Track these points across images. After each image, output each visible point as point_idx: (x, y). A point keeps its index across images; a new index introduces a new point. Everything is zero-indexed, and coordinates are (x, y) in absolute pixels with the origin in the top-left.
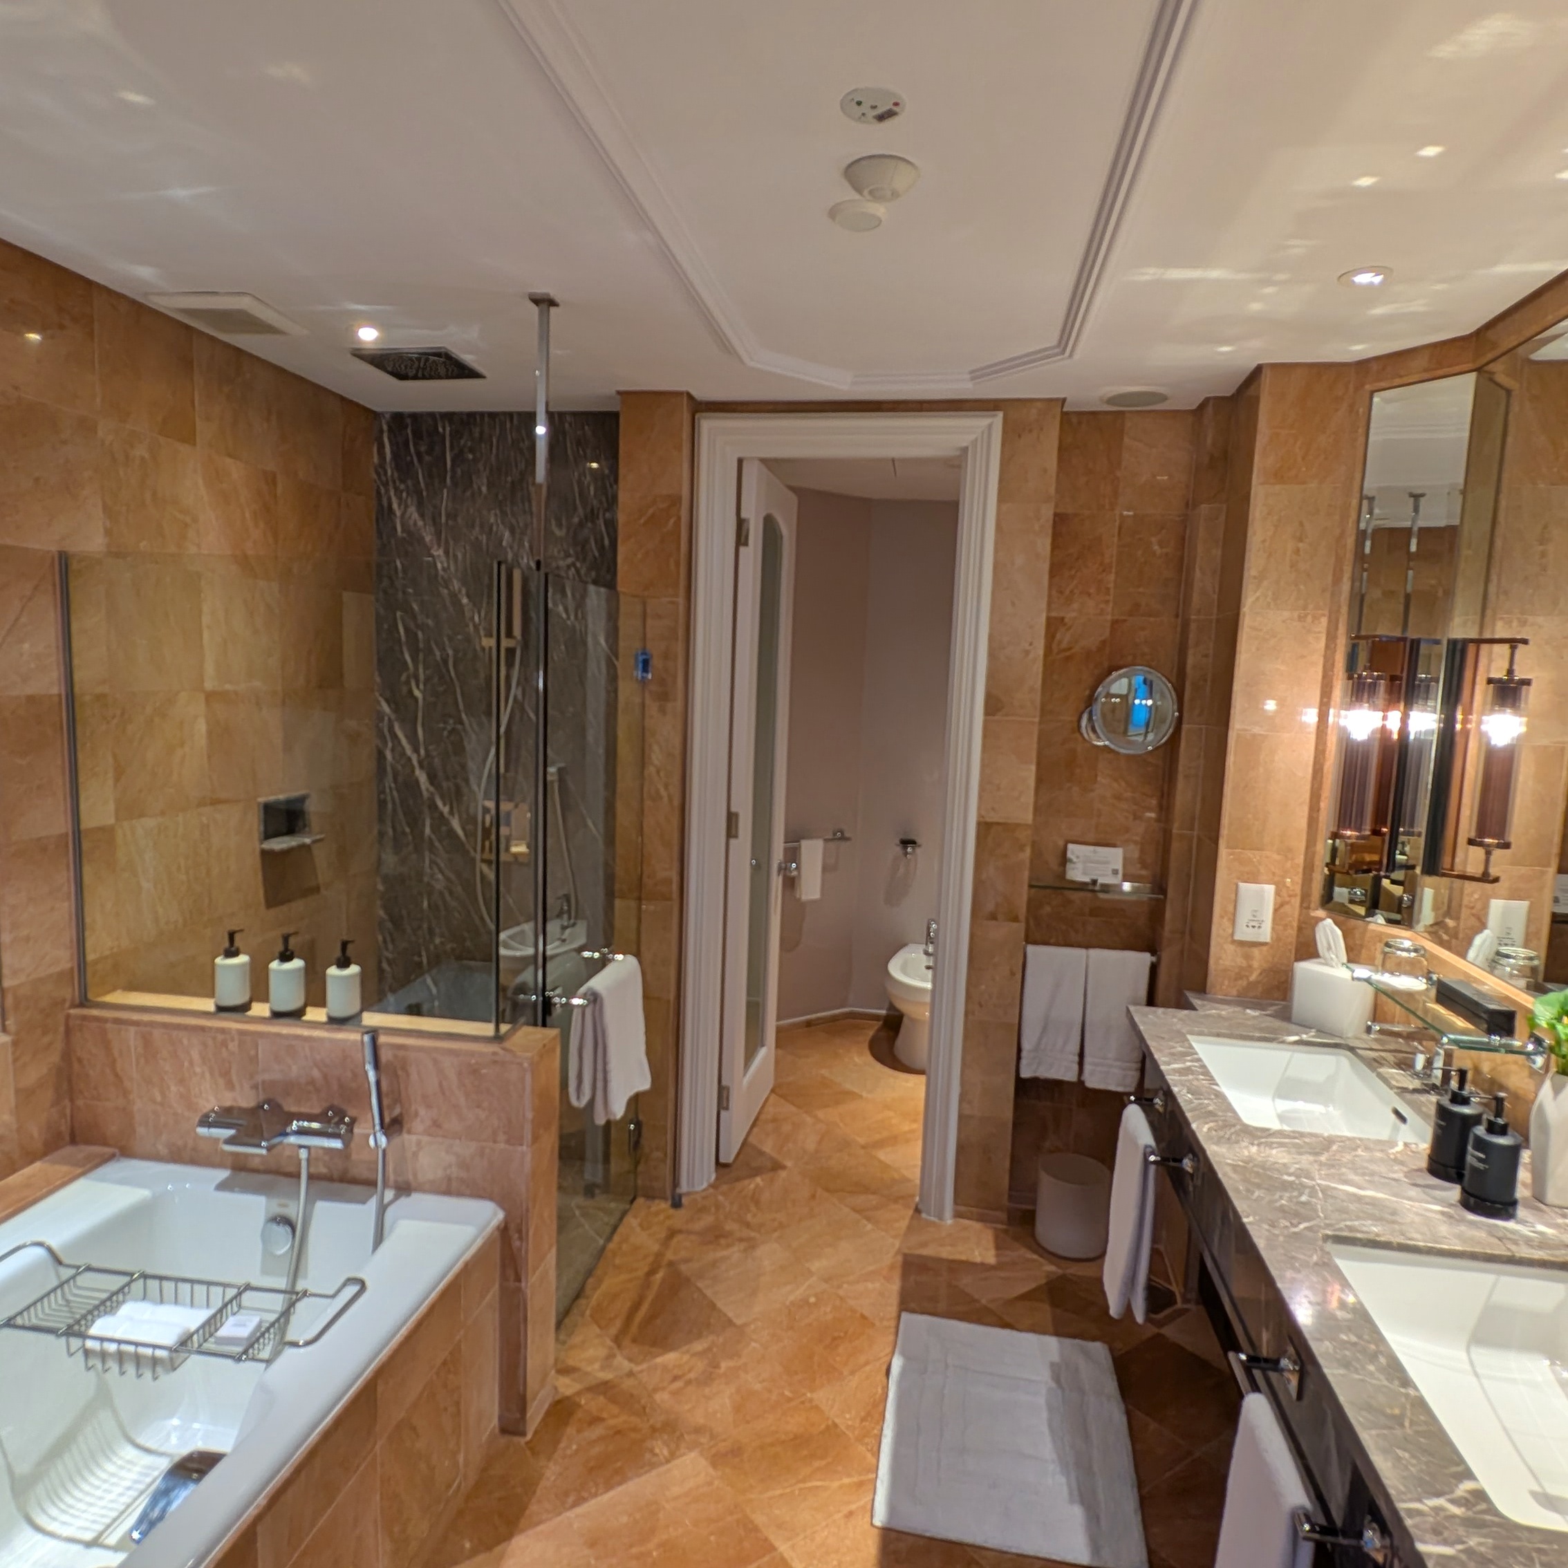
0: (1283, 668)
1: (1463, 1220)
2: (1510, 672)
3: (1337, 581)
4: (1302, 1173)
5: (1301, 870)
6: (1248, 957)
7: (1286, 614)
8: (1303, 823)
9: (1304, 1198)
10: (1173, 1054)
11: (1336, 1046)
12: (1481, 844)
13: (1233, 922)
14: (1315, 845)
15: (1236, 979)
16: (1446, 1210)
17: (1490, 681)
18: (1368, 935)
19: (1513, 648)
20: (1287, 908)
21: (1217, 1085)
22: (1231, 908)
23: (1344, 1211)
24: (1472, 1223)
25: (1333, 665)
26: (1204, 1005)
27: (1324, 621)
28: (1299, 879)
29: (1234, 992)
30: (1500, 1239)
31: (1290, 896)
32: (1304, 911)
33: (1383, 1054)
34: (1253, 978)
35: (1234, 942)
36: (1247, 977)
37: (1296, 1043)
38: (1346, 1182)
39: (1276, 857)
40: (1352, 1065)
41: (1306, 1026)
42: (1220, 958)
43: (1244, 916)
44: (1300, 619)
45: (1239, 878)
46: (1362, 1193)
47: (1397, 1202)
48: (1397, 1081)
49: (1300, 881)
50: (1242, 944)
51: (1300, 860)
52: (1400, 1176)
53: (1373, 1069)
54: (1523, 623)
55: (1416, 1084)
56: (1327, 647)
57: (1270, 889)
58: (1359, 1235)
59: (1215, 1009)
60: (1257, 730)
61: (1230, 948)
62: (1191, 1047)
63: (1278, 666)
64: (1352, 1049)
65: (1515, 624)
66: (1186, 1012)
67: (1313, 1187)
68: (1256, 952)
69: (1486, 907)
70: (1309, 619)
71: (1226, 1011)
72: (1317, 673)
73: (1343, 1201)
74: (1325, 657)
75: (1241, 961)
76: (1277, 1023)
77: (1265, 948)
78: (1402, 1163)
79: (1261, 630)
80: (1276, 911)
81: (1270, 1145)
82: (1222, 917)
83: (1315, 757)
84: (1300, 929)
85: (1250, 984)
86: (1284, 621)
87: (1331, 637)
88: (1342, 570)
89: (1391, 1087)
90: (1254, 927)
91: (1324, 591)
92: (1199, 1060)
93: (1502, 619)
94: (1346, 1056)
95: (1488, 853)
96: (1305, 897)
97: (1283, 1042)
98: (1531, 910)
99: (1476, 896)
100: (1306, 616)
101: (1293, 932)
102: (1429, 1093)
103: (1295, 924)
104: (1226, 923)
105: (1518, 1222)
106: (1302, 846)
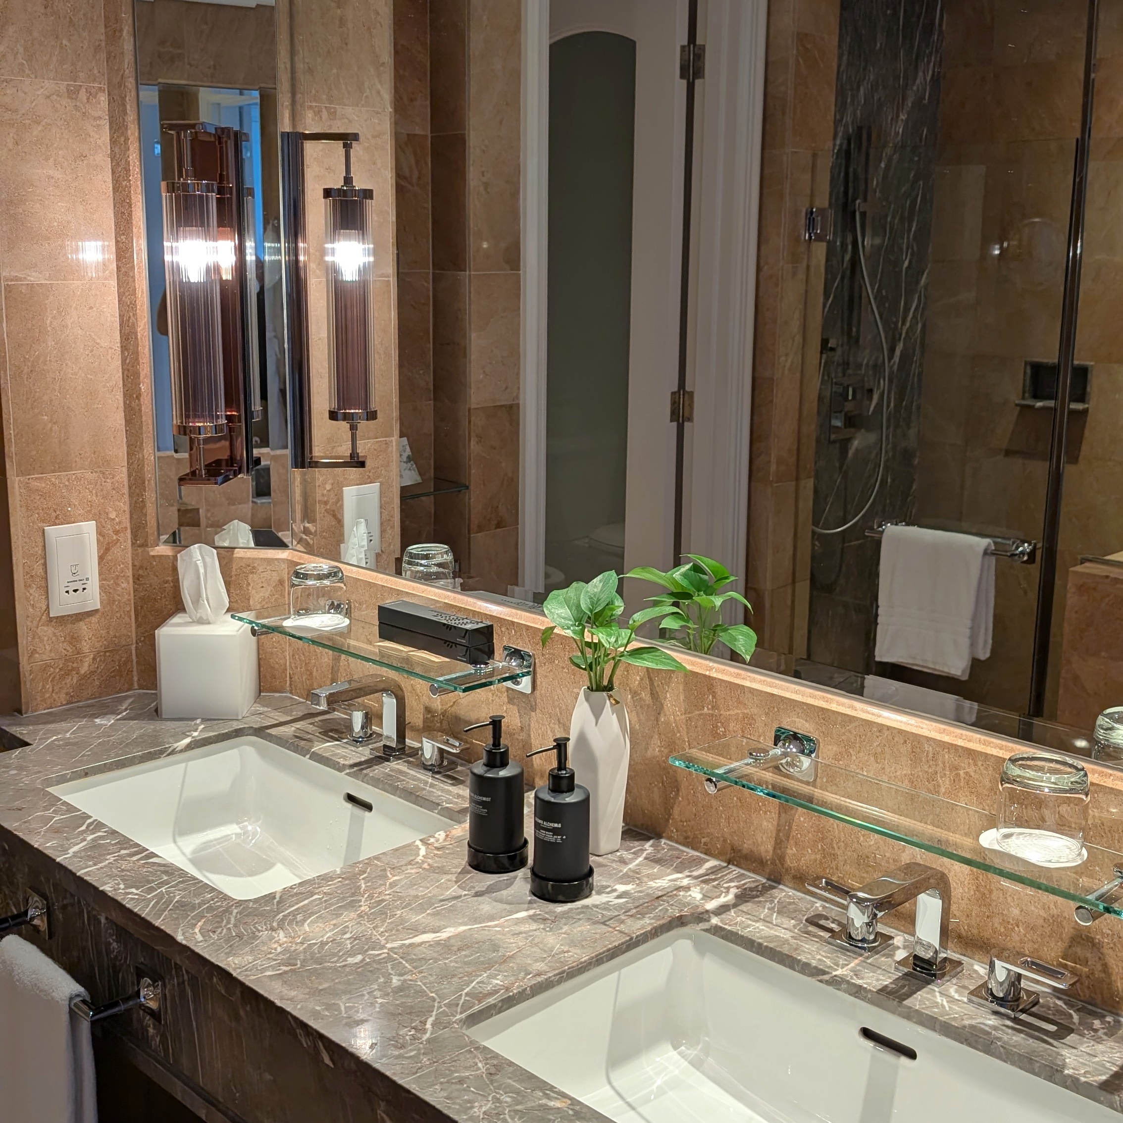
0: (57, 174)
1: (557, 918)
2: (348, 180)
3: (113, 36)
4: (363, 943)
5: (126, 490)
6: (74, 639)
7: (49, 85)
8: (118, 419)
9: (395, 981)
10: (57, 831)
11: (238, 733)
12: (346, 417)
13: (46, 591)
14: (141, 448)
15: (62, 677)
16: (531, 912)
17: (327, 193)
18: (234, 567)
19: (347, 147)
20: (116, 552)
21: (153, 855)
22: (38, 570)
23: (446, 975)
24: (564, 915)
25: (127, 170)
26: (35, 732)
27: (103, 98)
28: (124, 505)
29: (63, 697)
30: (604, 923)
31: (117, 532)
32: (140, 550)
33: (298, 725)
34: (84, 669)
35: (51, 619)
36: (77, 670)
37: (189, 747)
38: (417, 930)
39: (89, 476)
40: (262, 753)
41: (186, 718)
42: (34, 651)
43: (60, 579)
44: (72, 94)
45: (43, 521)
46: (444, 935)
47: (483, 929)
48: (344, 757)
49: (127, 508)
50: (62, 620)
51: (122, 475)
52: (454, 890)
53: (303, 752)
54: (333, 114)
55: (364, 753)
56: (113, 142)
57: (89, 528)
58: (491, 1000)
59: (55, 733)
60: (34, 277)
61: (47, 631)
62: (71, 808)
63: (51, 173)
64: (260, 732)
65: (325, 114)
66: (17, 752)
67: (389, 959)
68: (83, 628)
69: (340, 498)
70: (83, 95)
71: (69, 730)
72: (104, 181)
73: (436, 960)
74: (113, 157)
75: (64, 648)
76: (149, 727)
77: (94, 619)
78: (442, 871)
79: (16, 111)
80: (101, 558)
81: (292, 919)
82: (27, 586)
83: (121, 316)
84: (137, 578)
85: (83, 677)
86: (48, 97)
87: (117, 127)
88: (117, 20)
89: (340, 768)
90: (75, 591)
91: (97, 49)
92: (99, 825)
93: (310, 107)
94: (252, 744)
95: (353, 428)
96: (138, 529)
97: (173, 753)
98: (382, 494)
99: (328, 487)
100: (78, 89)
101: (127, 585)
102: (388, 760)
103: (130, 573)
104: (35, 593)
105: (599, 893)
106: (121, 451)
